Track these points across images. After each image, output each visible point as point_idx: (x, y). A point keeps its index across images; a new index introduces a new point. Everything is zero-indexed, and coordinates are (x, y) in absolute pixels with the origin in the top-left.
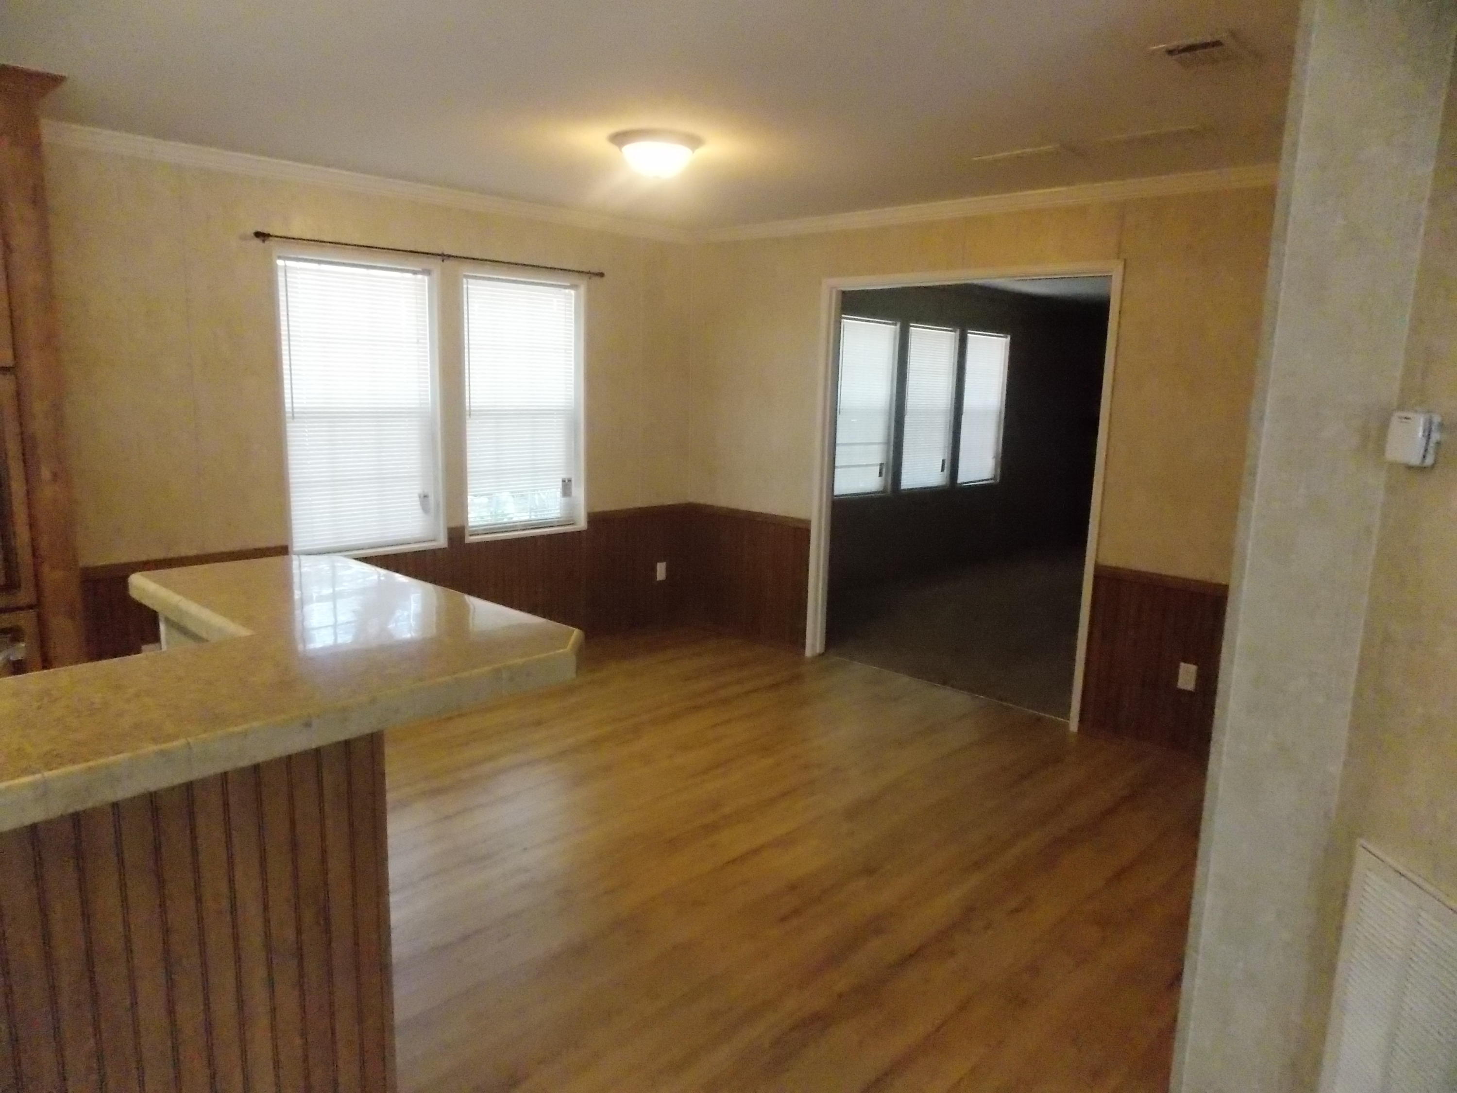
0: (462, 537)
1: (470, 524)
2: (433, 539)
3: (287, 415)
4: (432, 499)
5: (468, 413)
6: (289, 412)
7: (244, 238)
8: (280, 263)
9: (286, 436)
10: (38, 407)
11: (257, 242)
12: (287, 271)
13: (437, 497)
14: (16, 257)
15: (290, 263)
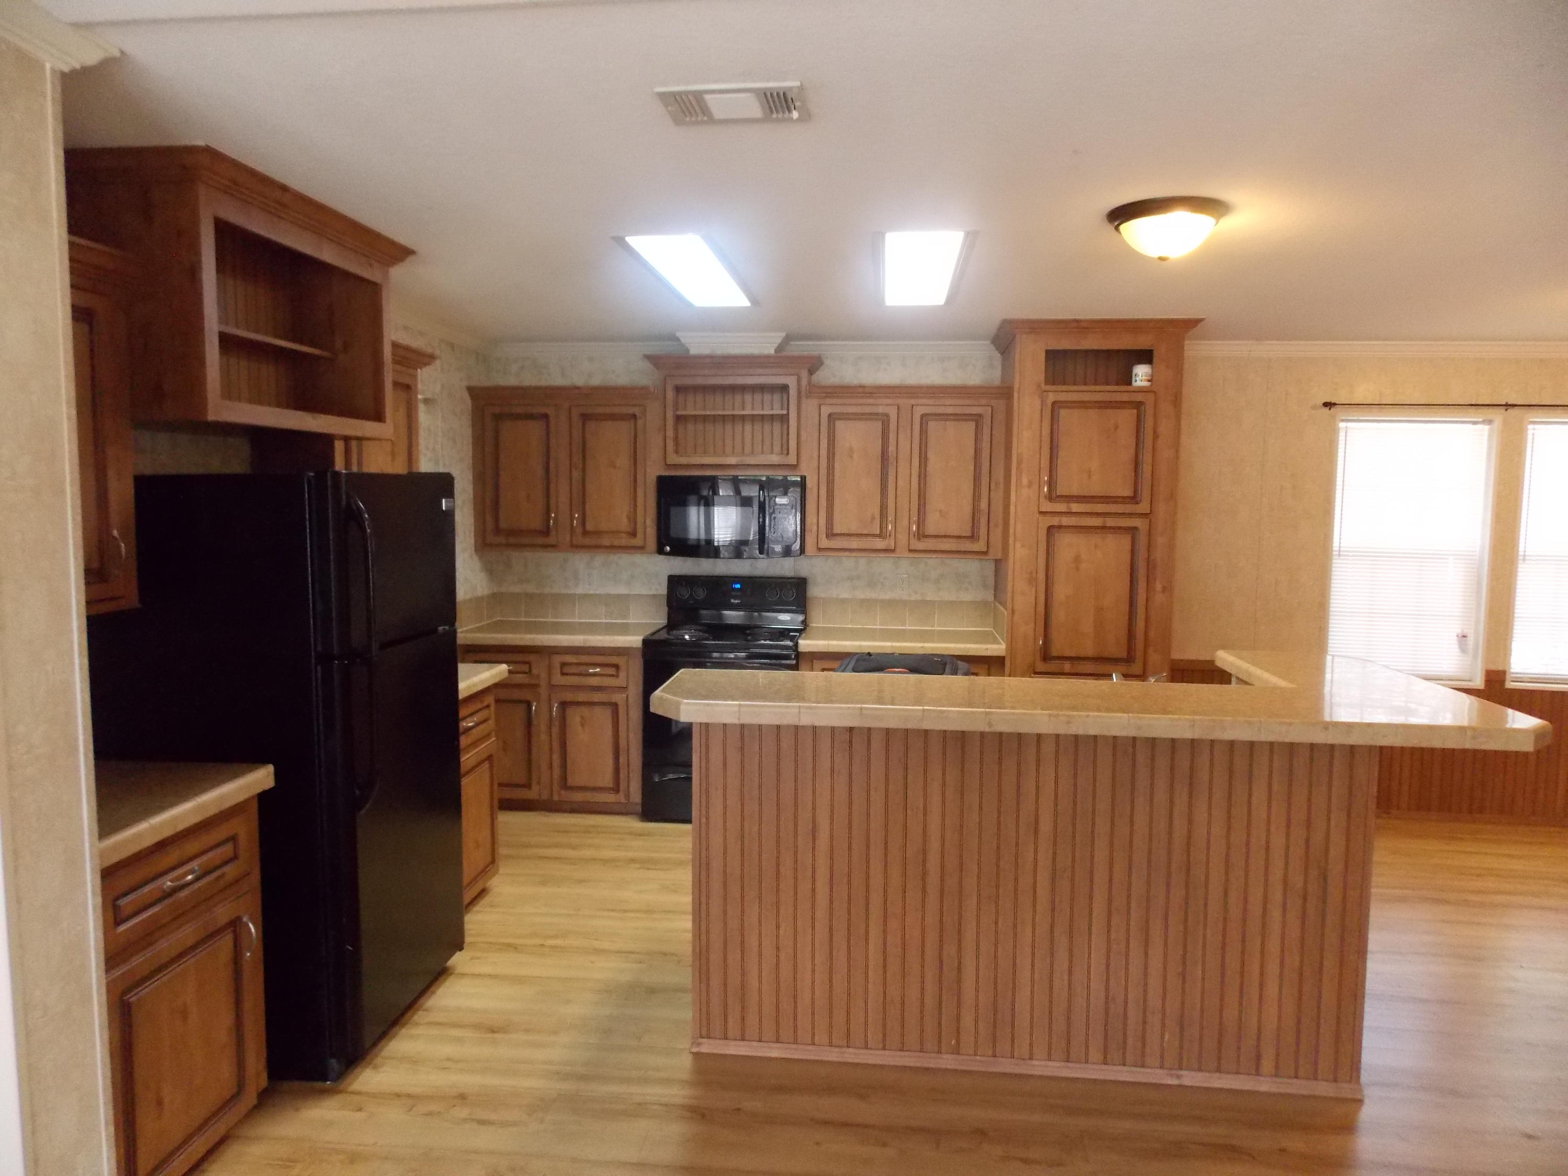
0: (1502, 682)
1: (1512, 671)
2: (1468, 679)
3: (1334, 553)
4: (1471, 641)
5: (1521, 558)
6: (1336, 551)
7: (1314, 407)
8: (1342, 425)
9: (1331, 571)
10: (1160, 541)
11: (1326, 410)
12: (1348, 431)
13: (1478, 636)
14: (1160, 442)
15: (1350, 425)
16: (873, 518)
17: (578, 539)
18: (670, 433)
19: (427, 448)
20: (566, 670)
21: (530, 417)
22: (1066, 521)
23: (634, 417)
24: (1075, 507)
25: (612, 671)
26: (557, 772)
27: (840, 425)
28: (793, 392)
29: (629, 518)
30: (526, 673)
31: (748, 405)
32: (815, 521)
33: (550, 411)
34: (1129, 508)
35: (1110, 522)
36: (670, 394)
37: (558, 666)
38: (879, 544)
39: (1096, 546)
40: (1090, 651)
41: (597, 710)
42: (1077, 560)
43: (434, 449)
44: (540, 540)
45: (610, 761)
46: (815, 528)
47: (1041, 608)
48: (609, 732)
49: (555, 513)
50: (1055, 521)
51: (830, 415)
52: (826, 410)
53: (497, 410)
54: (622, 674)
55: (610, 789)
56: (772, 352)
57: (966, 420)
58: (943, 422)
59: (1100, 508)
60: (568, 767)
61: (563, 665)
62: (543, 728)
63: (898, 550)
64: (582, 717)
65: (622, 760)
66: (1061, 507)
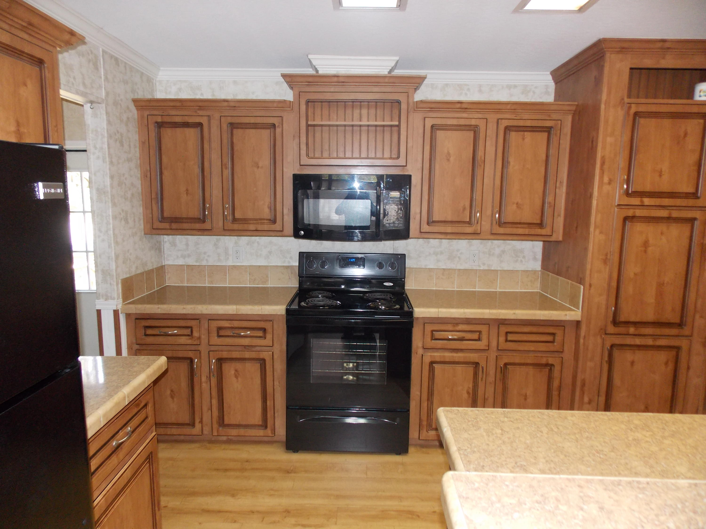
16: (464, 209)
17: (229, 225)
18: (303, 139)
19: (95, 148)
20: (222, 333)
21: (186, 125)
22: (639, 213)
23: (274, 126)
24: (647, 201)
25: (260, 334)
26: (215, 413)
27: (440, 134)
28: (404, 106)
29: (270, 208)
30: (188, 335)
31: (365, 118)
32: (418, 211)
33: (204, 121)
34: (691, 202)
35: (675, 214)
36: (303, 107)
37: (215, 329)
38: (469, 230)
39: (662, 233)
40: (650, 317)
41: (248, 365)
42: (646, 244)
43: (102, 148)
44: (198, 226)
45: (259, 404)
46: (418, 216)
47: (614, 284)
48: (258, 381)
49: (209, 204)
50: (630, 213)
51: (432, 126)
52: (429, 123)
53: (159, 119)
54: (269, 336)
55: (259, 426)
56: (387, 73)
57: (541, 131)
58: (522, 133)
59: (666, 202)
60: (225, 410)
61: (219, 329)
62: (204, 379)
63: (481, 233)
64: (236, 371)
65: (269, 403)
66: (636, 201)
